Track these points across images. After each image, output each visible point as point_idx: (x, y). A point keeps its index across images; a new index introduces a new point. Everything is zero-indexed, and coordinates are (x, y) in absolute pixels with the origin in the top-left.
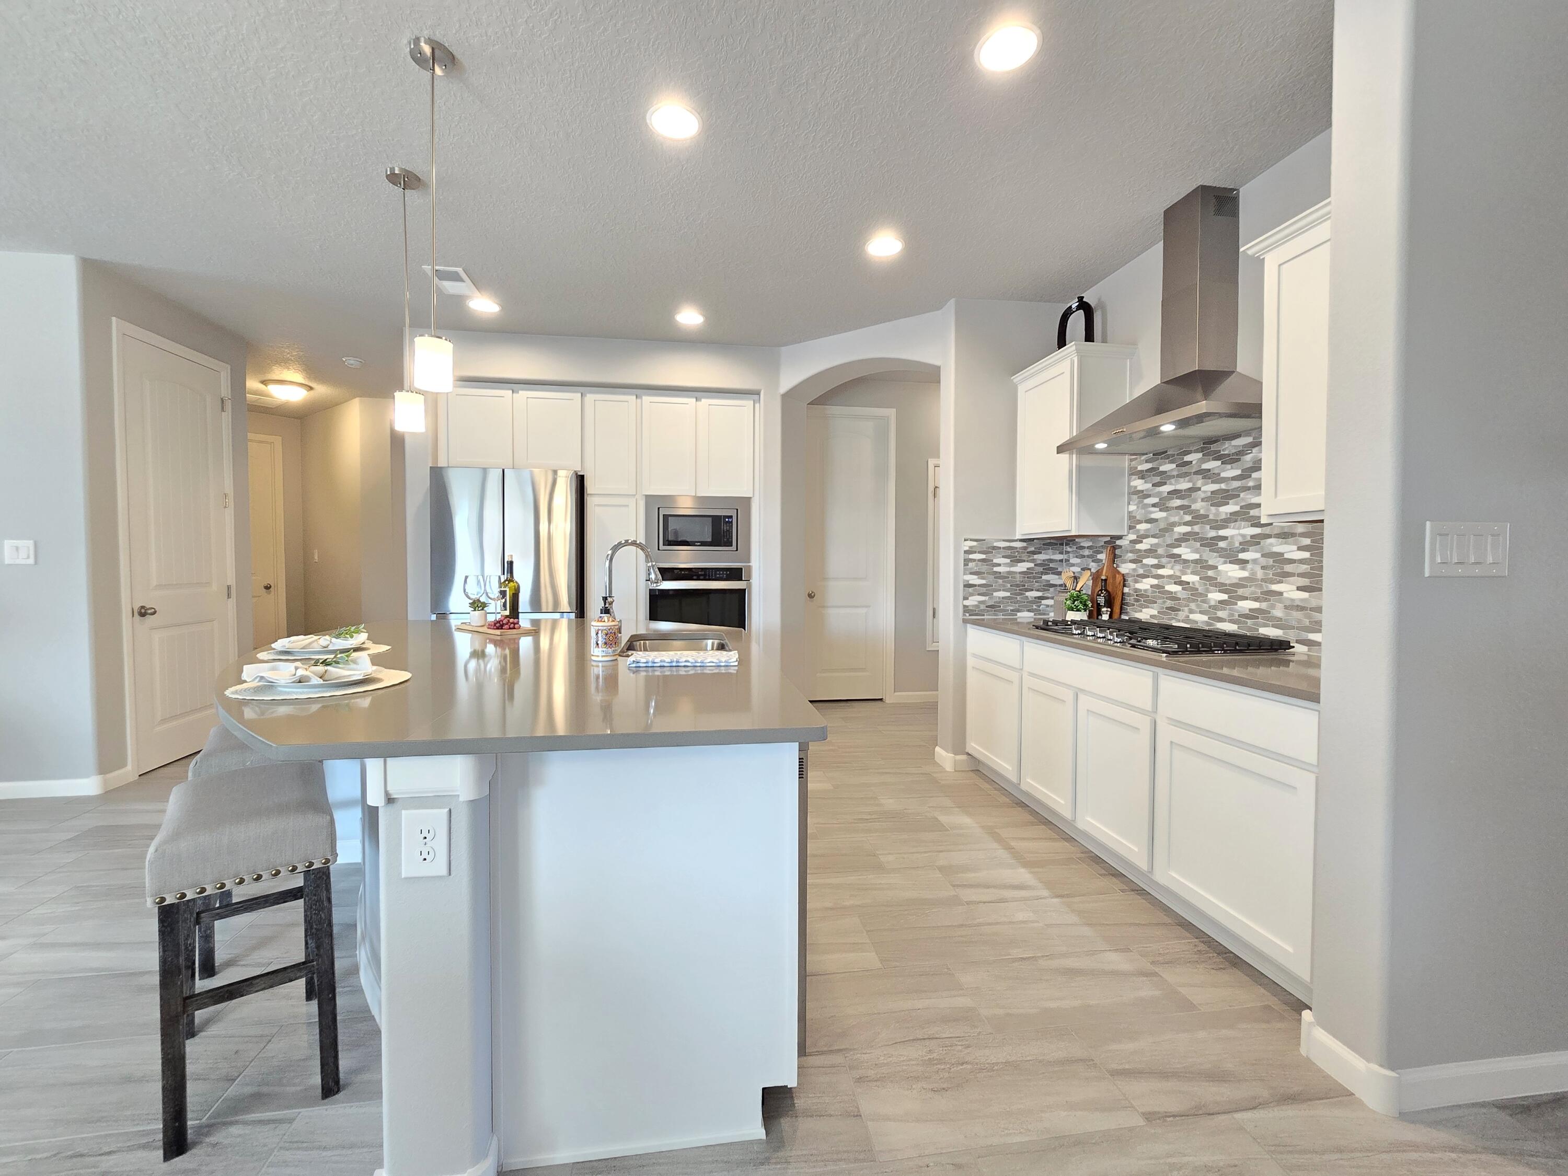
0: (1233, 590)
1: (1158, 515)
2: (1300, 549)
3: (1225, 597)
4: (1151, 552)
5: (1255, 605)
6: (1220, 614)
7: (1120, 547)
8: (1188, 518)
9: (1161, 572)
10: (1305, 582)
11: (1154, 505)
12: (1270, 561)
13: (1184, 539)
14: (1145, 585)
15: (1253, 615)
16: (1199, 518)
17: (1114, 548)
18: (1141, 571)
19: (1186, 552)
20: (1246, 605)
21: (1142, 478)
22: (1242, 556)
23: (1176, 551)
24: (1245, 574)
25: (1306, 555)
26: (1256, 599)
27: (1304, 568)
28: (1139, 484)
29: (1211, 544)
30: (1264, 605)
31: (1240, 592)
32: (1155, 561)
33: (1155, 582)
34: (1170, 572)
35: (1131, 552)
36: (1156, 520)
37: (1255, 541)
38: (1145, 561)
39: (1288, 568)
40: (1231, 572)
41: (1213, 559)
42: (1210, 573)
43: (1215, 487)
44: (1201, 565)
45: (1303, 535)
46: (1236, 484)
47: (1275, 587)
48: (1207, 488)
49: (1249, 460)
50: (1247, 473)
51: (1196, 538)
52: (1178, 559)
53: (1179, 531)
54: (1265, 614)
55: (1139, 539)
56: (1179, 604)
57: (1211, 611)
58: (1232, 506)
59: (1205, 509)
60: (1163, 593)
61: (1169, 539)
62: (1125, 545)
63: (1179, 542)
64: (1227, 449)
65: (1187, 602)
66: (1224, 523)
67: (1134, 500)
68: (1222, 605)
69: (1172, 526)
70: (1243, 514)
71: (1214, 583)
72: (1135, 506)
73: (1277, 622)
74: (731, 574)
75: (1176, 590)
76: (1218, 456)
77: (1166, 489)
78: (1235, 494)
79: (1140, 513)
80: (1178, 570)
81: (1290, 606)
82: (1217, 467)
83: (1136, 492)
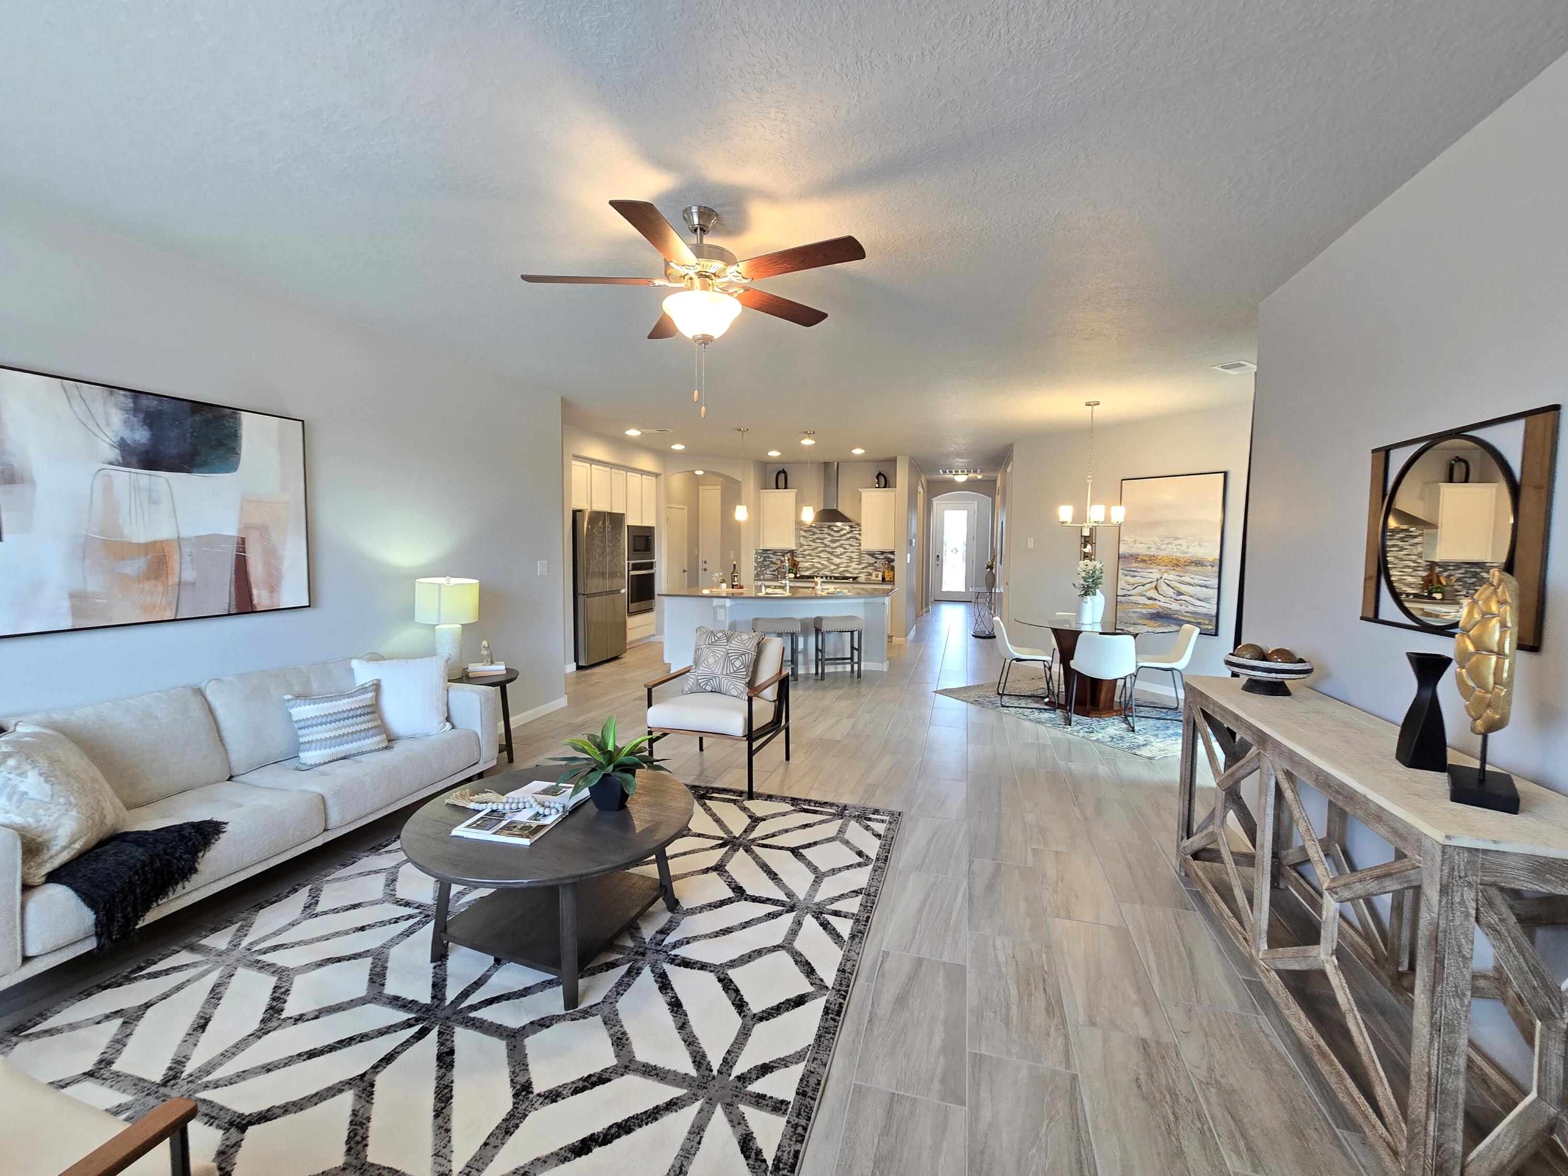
0: (838, 565)
1: (811, 543)
2: (856, 555)
3: (836, 567)
4: (809, 555)
5: (845, 569)
6: (834, 572)
7: (796, 553)
8: (823, 546)
9: (813, 561)
10: (857, 563)
11: (810, 541)
12: (848, 558)
13: (822, 551)
14: (807, 565)
15: (844, 571)
16: (826, 546)
17: (793, 553)
18: (805, 560)
20: (841, 569)
21: (806, 532)
22: (840, 557)
23: (819, 555)
24: (842, 561)
25: (858, 557)
26: (845, 567)
27: (858, 560)
28: (804, 534)
29: (831, 553)
30: (847, 569)
31: (841, 566)
32: (811, 558)
33: (811, 563)
34: (817, 561)
35: (801, 554)
36: (811, 546)
37: (845, 553)
38: (807, 557)
39: (853, 560)
40: (837, 561)
41: (832, 557)
42: (831, 561)
43: (832, 538)
44: (829, 560)
45: (857, 552)
46: (839, 538)
47: (850, 564)
48: (830, 538)
49: (842, 533)
50: (842, 536)
51: (826, 551)
52: (819, 557)
53: (820, 549)
54: (847, 571)
55: (804, 551)
56: (820, 570)
57: (832, 571)
58: (838, 544)
59: (829, 543)
60: (814, 566)
61: (816, 551)
62: (798, 552)
63: (820, 552)
64: (836, 529)
65: (823, 569)
66: (835, 548)
67: (802, 538)
68: (835, 569)
69: (817, 548)
70: (841, 546)
71: (832, 563)
72: (802, 540)
73: (851, 573)
74: (651, 566)
75: (819, 566)
76: (832, 530)
77: (814, 537)
78: (838, 541)
79: (805, 543)
80: (820, 560)
81: (854, 569)
82: (832, 533)
83: (803, 536)
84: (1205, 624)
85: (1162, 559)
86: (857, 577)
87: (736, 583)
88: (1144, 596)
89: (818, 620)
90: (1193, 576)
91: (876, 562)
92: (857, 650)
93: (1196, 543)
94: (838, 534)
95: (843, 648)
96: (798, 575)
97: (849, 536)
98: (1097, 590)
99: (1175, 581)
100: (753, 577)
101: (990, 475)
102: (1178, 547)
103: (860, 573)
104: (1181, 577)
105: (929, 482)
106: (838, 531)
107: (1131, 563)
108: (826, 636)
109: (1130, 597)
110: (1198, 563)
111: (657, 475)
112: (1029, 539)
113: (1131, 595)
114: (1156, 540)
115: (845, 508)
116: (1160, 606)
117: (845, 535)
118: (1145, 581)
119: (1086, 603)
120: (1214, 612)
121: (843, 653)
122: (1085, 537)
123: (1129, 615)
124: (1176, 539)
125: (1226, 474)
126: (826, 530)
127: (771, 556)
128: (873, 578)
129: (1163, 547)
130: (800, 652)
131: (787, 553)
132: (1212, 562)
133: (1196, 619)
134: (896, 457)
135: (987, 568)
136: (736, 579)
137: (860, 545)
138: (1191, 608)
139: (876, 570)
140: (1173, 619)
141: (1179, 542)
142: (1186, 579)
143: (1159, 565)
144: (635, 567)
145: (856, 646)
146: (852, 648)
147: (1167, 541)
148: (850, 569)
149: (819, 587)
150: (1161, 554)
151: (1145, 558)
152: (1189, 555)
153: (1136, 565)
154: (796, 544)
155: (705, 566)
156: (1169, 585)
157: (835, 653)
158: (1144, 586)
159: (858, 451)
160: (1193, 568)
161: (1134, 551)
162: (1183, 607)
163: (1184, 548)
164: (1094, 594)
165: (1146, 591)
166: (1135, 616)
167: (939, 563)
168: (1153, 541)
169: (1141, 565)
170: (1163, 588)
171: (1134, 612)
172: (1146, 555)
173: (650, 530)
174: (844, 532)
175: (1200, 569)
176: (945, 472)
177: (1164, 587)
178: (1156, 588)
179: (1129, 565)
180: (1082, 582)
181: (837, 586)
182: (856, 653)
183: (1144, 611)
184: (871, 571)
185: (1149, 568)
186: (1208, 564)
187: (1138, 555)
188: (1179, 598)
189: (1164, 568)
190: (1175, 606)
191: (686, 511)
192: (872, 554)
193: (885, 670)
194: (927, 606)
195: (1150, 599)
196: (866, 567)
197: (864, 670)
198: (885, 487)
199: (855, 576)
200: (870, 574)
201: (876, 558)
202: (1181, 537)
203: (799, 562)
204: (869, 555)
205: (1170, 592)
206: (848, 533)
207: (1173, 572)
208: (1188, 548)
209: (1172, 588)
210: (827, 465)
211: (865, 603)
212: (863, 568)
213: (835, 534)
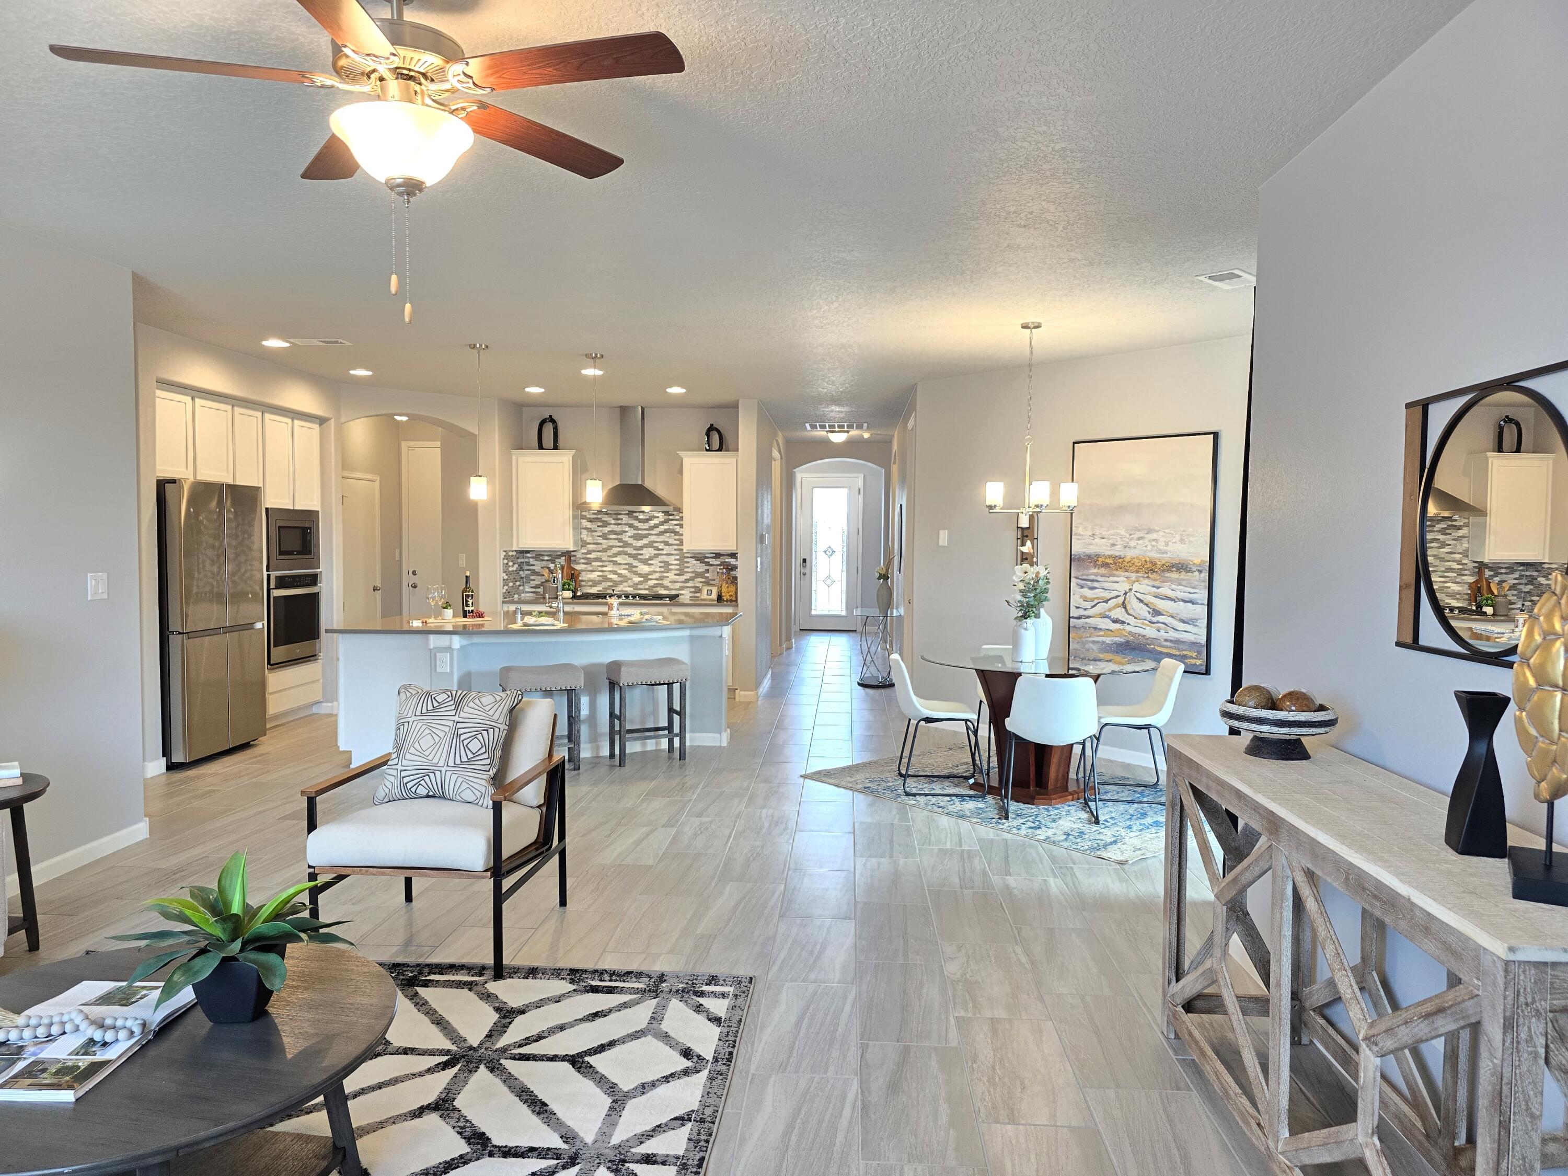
0: (646, 577)
1: (600, 540)
2: (675, 560)
3: (642, 579)
4: (597, 559)
5: (657, 582)
6: (639, 587)
7: (575, 556)
8: (621, 544)
9: (604, 569)
10: (677, 572)
11: (599, 536)
12: (662, 565)
13: (619, 554)
14: (594, 576)
15: (656, 586)
16: (626, 544)
17: (570, 556)
18: (591, 568)
19: (619, 559)
20: (652, 583)
21: (591, 521)
22: (650, 562)
23: (615, 559)
24: (652, 570)
25: (678, 562)
26: (657, 579)
27: (678, 567)
28: (589, 525)
29: (634, 557)
30: (660, 582)
31: (650, 577)
32: (601, 564)
33: (601, 574)
34: (611, 569)
35: (583, 558)
36: (601, 544)
37: (656, 556)
38: (593, 564)
39: (670, 567)
40: (644, 569)
41: (635, 563)
42: (634, 569)
43: (636, 532)
44: (630, 567)
45: (676, 555)
46: (647, 532)
47: (665, 574)
48: (631, 532)
49: (652, 523)
50: (652, 528)
51: (626, 553)
52: (615, 563)
53: (615, 550)
54: (661, 585)
55: (589, 552)
56: (616, 584)
57: (635, 586)
58: (645, 541)
59: (631, 541)
60: (606, 579)
61: (610, 553)
62: (579, 555)
63: (615, 555)
64: (641, 517)
65: (621, 582)
66: (641, 548)
67: (585, 532)
68: (640, 583)
69: (611, 547)
70: (650, 545)
71: (636, 573)
72: (585, 535)
73: (667, 588)
74: (313, 580)
75: (614, 577)
76: (636, 518)
77: (606, 530)
78: (646, 536)
79: (589, 540)
80: (615, 568)
81: (671, 582)
82: (636, 523)
83: (586, 528)
84: (1191, 657)
85: (1131, 562)
86: (677, 596)
87: (470, 609)
88: (1108, 617)
89: (615, 667)
90: (1173, 586)
91: (707, 571)
92: (679, 713)
93: (1178, 537)
94: (646, 526)
95: (655, 713)
96: (579, 594)
97: (662, 528)
98: (1042, 610)
99: (1150, 593)
100: (500, 598)
101: (882, 432)
102: (1154, 543)
103: (682, 588)
104: (1158, 588)
105: (789, 443)
106: (646, 521)
107: (1088, 568)
108: (628, 694)
109: (1087, 620)
110: (1181, 567)
111: (322, 421)
112: (941, 532)
113: (1089, 617)
114: (1123, 532)
115: (656, 484)
116: (1130, 633)
117: (656, 526)
118: (1107, 595)
119: (1026, 629)
120: (1203, 640)
121: (656, 719)
122: (1022, 529)
123: (1087, 646)
124: (1149, 531)
125: (1216, 435)
126: (625, 519)
127: (532, 561)
128: (704, 595)
129: (1132, 544)
130: (584, 721)
131: (559, 556)
132: (1200, 565)
133: (1179, 650)
134: (738, 401)
135: (879, 578)
136: (470, 602)
137: (681, 543)
138: (1172, 635)
139: (707, 583)
140: (1148, 651)
141: (1154, 536)
142: (1165, 591)
143: (1126, 571)
144: (283, 583)
145: (677, 707)
146: (671, 710)
147: (1139, 534)
148: (666, 582)
149: (614, 612)
150: (1130, 554)
151: (1108, 561)
152: (1169, 555)
153: (1095, 571)
154: (575, 543)
155: (413, 579)
156: (1141, 601)
157: (643, 722)
158: (1106, 602)
159: (676, 390)
160: (1174, 575)
161: (1091, 550)
162: (1162, 633)
163: (1161, 546)
164: (1037, 616)
165: (1110, 610)
166: (1095, 647)
167: (807, 571)
168: (1118, 534)
169: (1103, 571)
170: (1133, 604)
171: (1094, 642)
172: (1110, 557)
173: (311, 515)
174: (656, 521)
175: (1183, 575)
176: (814, 427)
177: (1134, 602)
178: (1124, 605)
179: (1086, 572)
180: (1019, 597)
181: (645, 610)
182: (676, 718)
183: (1108, 640)
184: (700, 585)
185: (1114, 575)
186: (1194, 568)
187: (1098, 556)
188: (1155, 619)
189: (1133, 576)
190: (1150, 632)
191: (377, 484)
192: (700, 558)
193: (725, 744)
194: (789, 639)
195: (1115, 621)
196: (692, 579)
197: (691, 747)
198: (720, 450)
199: (674, 592)
200: (698, 590)
201: (708, 564)
202: (1156, 528)
203: (580, 572)
204: (697, 559)
205: (1144, 611)
206: (662, 523)
207: (1147, 581)
208: (1167, 544)
209: (1147, 605)
210: (624, 410)
211: (692, 638)
212: (687, 581)
213: (640, 525)
